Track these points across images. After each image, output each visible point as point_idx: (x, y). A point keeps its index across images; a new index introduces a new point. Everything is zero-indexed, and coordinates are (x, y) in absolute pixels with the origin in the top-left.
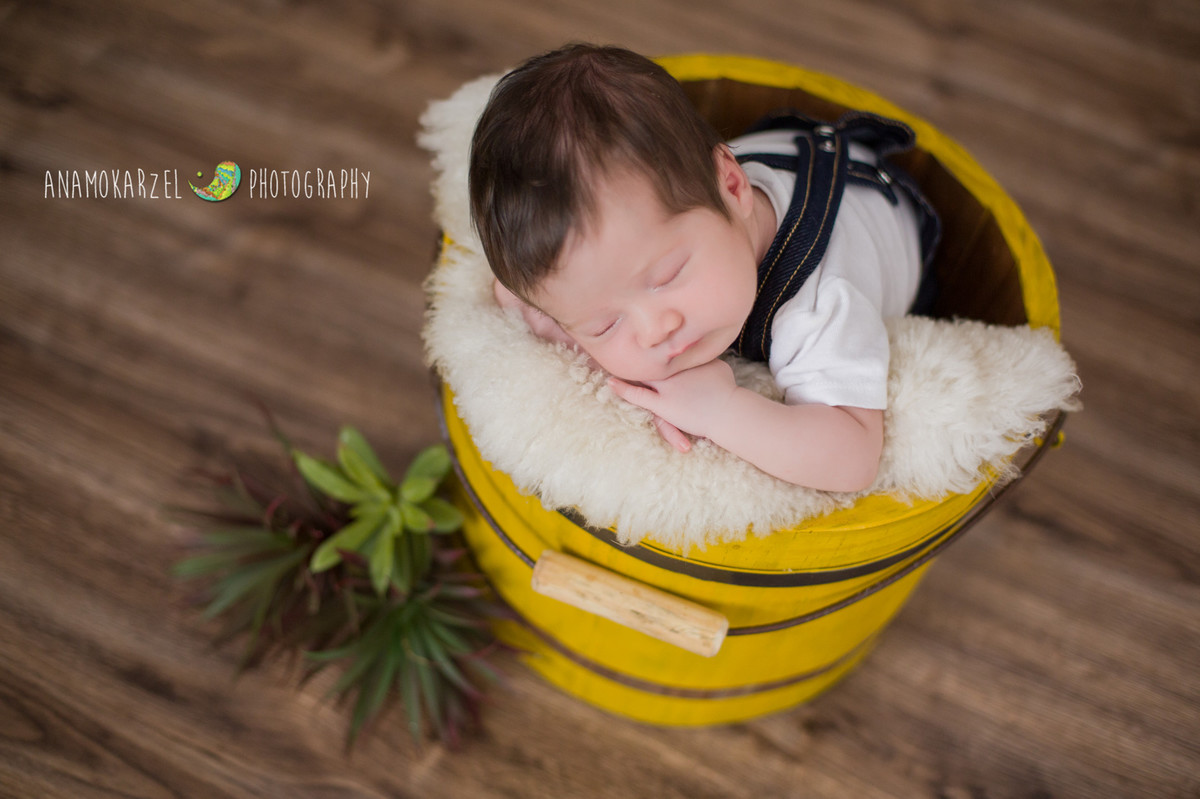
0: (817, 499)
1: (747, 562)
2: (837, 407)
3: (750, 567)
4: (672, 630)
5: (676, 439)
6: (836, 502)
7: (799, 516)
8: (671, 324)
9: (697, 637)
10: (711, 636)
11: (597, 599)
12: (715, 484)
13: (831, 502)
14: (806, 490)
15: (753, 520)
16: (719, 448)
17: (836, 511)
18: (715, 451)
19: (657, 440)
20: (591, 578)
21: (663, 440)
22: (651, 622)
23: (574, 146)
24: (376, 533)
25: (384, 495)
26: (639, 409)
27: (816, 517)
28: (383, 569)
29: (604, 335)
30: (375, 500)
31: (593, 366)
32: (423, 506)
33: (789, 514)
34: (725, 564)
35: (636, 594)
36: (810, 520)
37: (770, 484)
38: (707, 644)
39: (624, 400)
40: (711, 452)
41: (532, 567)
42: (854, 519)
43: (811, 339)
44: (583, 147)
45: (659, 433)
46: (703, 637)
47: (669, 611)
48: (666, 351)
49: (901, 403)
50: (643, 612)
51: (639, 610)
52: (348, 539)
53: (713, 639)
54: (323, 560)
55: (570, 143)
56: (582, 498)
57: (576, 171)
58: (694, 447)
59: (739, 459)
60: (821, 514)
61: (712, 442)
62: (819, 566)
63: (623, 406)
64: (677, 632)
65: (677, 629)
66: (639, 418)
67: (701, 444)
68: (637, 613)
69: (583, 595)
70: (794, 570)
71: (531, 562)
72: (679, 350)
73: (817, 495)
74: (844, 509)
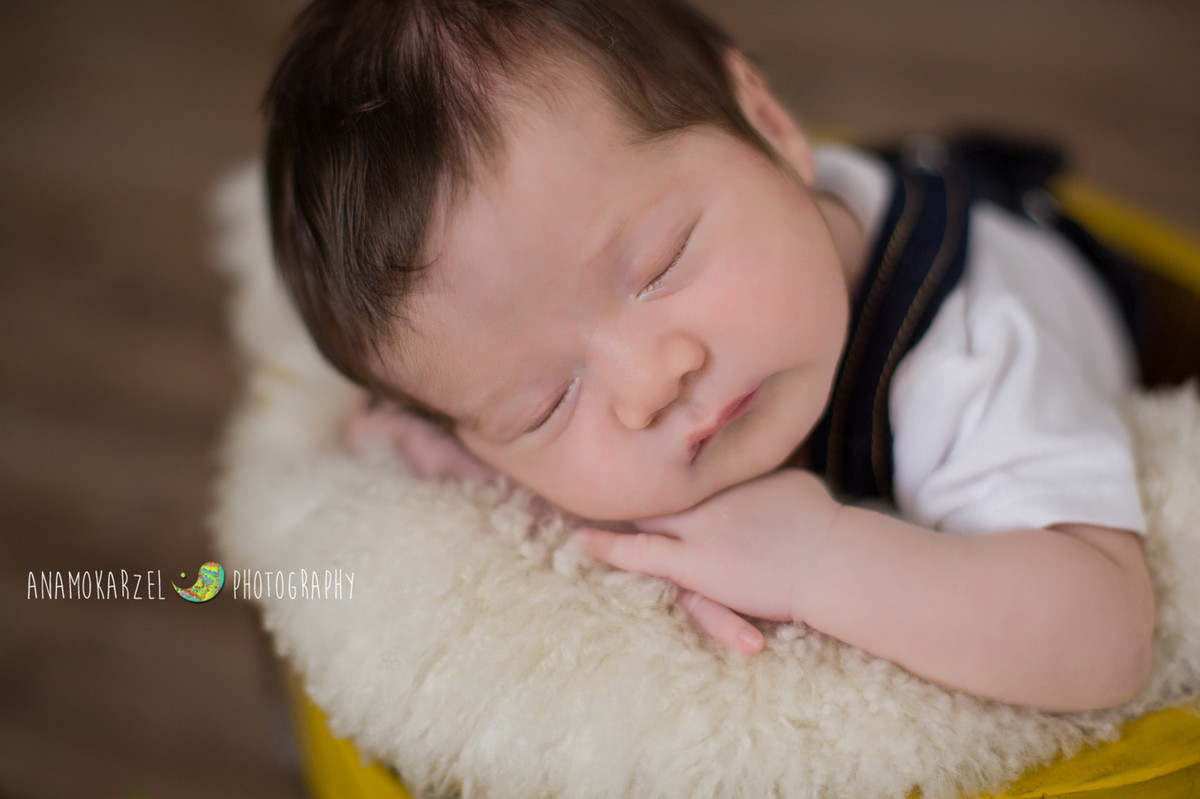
0: (1044, 727)
2: (1056, 528)
5: (729, 630)
6: (1085, 732)
7: (1013, 763)
8: (682, 360)
12: (827, 710)
13: (1073, 730)
14: (1018, 709)
15: (919, 776)
16: (825, 638)
17: (1086, 750)
18: (816, 644)
19: (690, 638)
21: (703, 638)
23: (435, 29)
26: (646, 576)
27: (1047, 764)
29: (549, 423)
31: (541, 508)
33: (993, 761)
36: (1034, 773)
37: (944, 701)
39: (612, 569)
40: (809, 648)
42: (1124, 764)
43: (975, 411)
44: (454, 27)
45: (694, 625)
48: (681, 429)
49: (1174, 516)
55: (427, 28)
56: (546, 778)
57: (442, 68)
58: (772, 644)
59: (869, 657)
60: (1059, 757)
61: (807, 627)
63: (613, 580)
66: (647, 596)
67: (786, 633)
72: (709, 420)
73: (1044, 720)
74: (1103, 745)
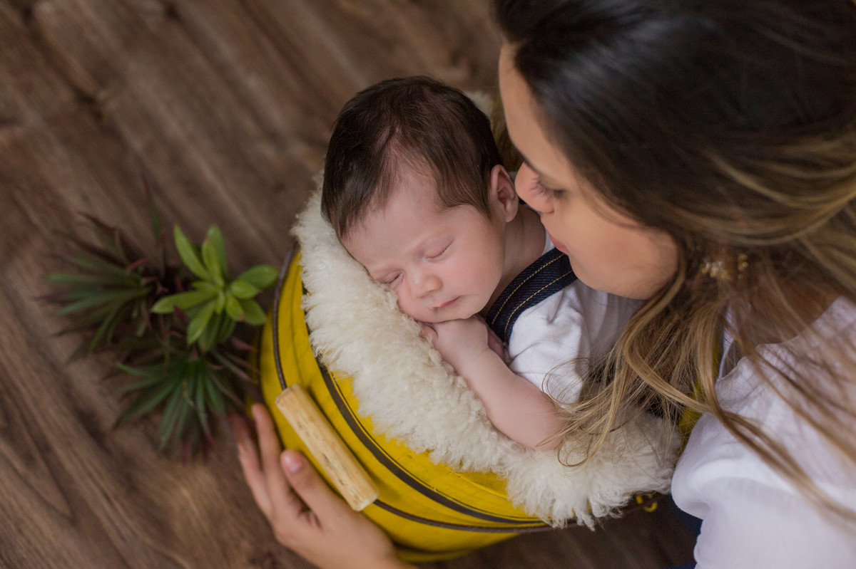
1: (412, 468)
3: (413, 473)
4: (341, 481)
9: (352, 494)
10: (361, 499)
11: (307, 434)
20: (312, 419)
22: (331, 468)
24: (204, 303)
25: (220, 282)
28: (197, 331)
30: (213, 283)
32: (242, 302)
34: (398, 461)
35: (333, 446)
38: (356, 503)
41: (283, 389)
46: (356, 497)
47: (345, 468)
50: (330, 460)
51: (328, 457)
52: (183, 300)
53: (361, 502)
54: (160, 307)
62: (454, 497)
64: (342, 484)
65: (344, 483)
68: (326, 458)
69: (300, 427)
70: (437, 490)
71: (284, 385)
